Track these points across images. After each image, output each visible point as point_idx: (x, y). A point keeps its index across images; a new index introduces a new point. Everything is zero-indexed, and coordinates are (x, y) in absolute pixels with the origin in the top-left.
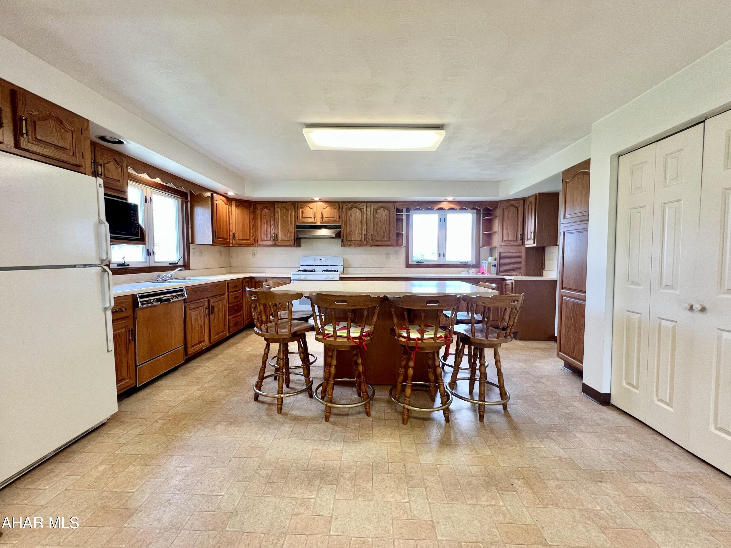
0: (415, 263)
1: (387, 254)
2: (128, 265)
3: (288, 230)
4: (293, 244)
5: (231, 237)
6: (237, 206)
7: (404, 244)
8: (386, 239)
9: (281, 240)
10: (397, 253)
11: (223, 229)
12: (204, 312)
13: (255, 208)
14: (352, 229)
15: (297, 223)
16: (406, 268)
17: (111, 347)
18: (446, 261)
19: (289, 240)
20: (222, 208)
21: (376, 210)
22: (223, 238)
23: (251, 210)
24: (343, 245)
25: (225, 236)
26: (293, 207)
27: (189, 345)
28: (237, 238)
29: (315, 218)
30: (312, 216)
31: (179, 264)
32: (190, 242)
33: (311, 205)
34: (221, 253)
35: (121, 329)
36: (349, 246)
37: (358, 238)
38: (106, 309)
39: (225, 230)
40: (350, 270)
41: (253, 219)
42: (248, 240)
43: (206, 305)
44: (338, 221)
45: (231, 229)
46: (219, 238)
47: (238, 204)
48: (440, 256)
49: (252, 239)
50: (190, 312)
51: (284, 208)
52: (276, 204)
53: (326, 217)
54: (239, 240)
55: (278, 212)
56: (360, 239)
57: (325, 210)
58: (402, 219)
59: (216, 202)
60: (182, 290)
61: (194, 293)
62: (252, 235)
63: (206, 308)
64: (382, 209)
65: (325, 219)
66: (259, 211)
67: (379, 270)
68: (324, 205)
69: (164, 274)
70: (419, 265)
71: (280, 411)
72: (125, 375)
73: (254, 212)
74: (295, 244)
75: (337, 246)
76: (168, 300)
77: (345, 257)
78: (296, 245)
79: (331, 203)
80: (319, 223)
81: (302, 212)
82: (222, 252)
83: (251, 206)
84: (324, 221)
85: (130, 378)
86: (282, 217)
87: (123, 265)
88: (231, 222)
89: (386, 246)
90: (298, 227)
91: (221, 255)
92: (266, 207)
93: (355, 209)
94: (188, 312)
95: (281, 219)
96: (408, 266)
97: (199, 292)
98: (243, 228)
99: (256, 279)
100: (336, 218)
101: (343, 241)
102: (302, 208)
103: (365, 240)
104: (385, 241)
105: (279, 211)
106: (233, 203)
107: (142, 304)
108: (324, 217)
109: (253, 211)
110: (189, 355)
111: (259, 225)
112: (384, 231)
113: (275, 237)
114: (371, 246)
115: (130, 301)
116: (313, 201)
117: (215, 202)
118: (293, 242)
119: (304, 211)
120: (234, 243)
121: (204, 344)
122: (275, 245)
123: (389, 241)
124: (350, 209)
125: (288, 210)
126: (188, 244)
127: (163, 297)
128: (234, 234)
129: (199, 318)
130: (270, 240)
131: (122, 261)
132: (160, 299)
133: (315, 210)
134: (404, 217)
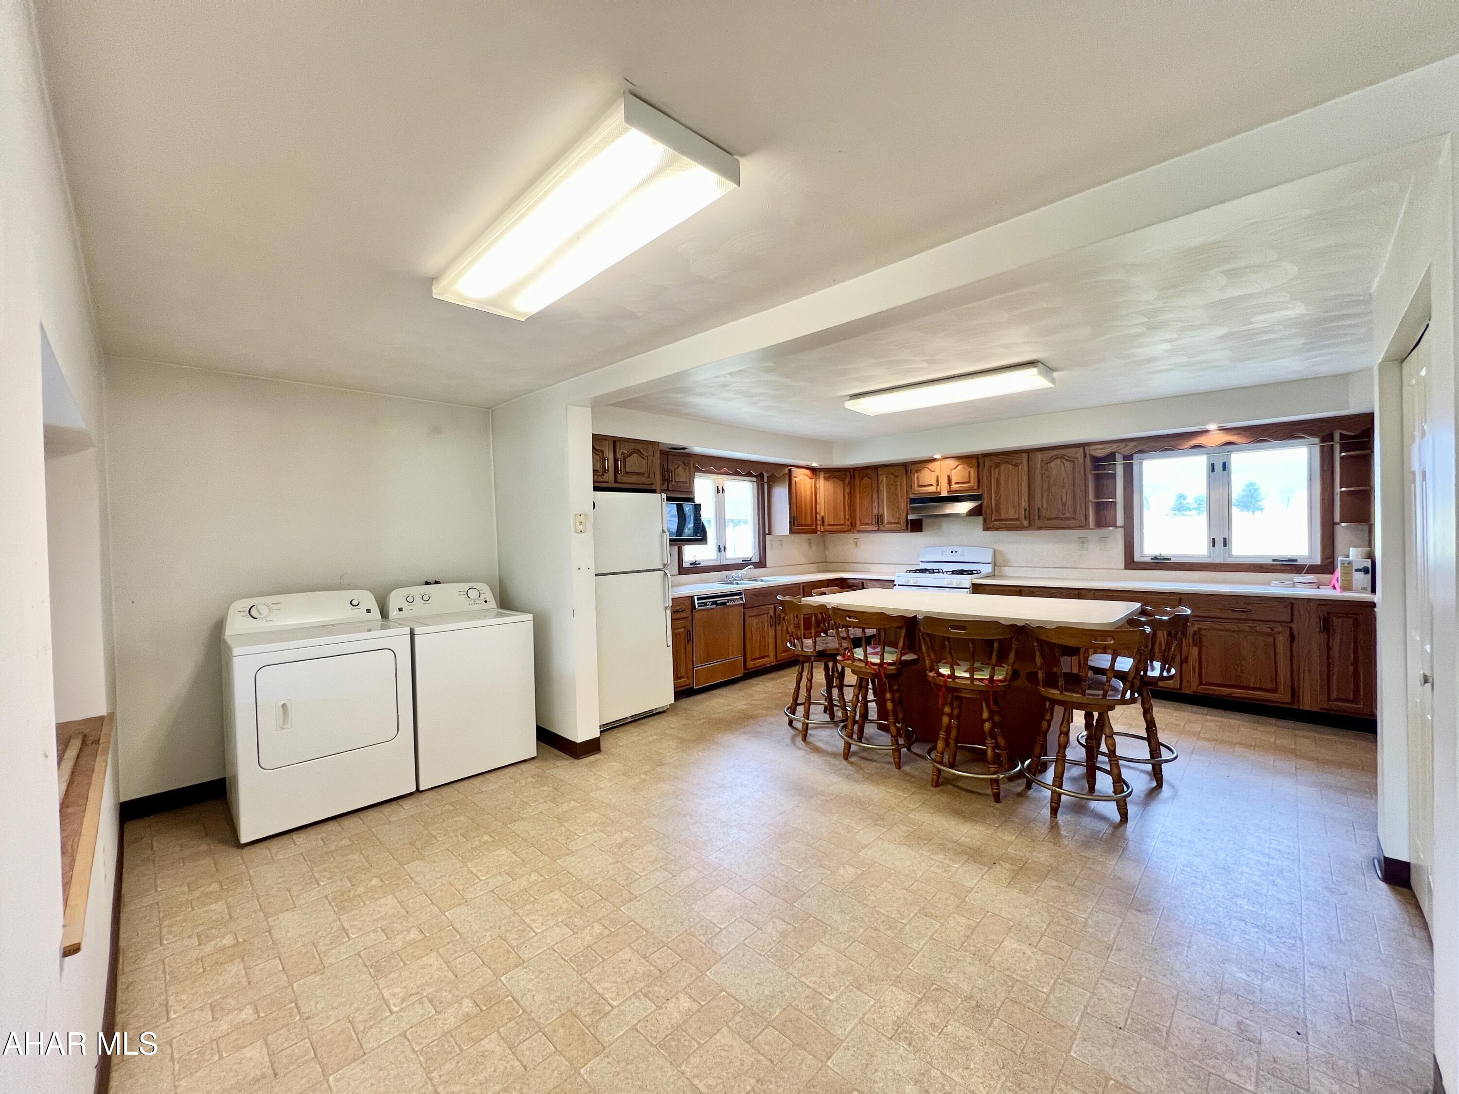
0: (1148, 560)
1: (1083, 543)
2: (700, 564)
3: (898, 508)
4: (905, 528)
5: (818, 522)
6: (826, 479)
7: (1120, 521)
8: (1068, 515)
9: (888, 523)
10: (1103, 539)
11: (806, 513)
12: (767, 620)
13: (853, 477)
14: (1002, 498)
15: (912, 496)
16: (1126, 569)
17: (670, 643)
18: (1230, 556)
19: (898, 523)
20: (805, 487)
21: (1047, 463)
22: (805, 525)
23: (847, 481)
24: (986, 528)
25: (809, 522)
26: (904, 471)
27: (748, 659)
28: (826, 523)
29: (938, 485)
30: (934, 483)
31: (753, 560)
32: (767, 532)
33: (931, 466)
34: (810, 543)
35: (681, 628)
36: (998, 529)
37: (1012, 514)
38: (666, 608)
39: (809, 514)
40: (1007, 571)
41: (850, 493)
42: (842, 525)
43: (772, 613)
44: (976, 488)
45: (818, 511)
46: (799, 525)
47: (827, 475)
48: (1214, 545)
49: (848, 523)
50: (750, 619)
51: (892, 473)
52: (879, 469)
53: (956, 483)
54: (829, 525)
55: (882, 480)
56: (1017, 516)
57: (953, 471)
58: (1114, 476)
59: (796, 479)
60: (740, 594)
61: (754, 597)
62: (847, 517)
63: (771, 617)
64: (1059, 460)
65: (954, 487)
66: (857, 481)
67: (1064, 573)
68: (952, 463)
69: (734, 573)
70: (1160, 564)
71: (805, 738)
72: (683, 673)
73: (852, 485)
74: (907, 529)
75: (976, 531)
76: (724, 604)
77: (999, 547)
78: (909, 530)
79: (964, 459)
80: (944, 494)
81: (918, 478)
82: (813, 542)
83: (846, 475)
84: (952, 489)
85: (687, 677)
86: (888, 488)
87: (695, 563)
88: (818, 502)
89: (1069, 528)
90: (913, 501)
91: (810, 547)
92: (866, 476)
93: (1007, 465)
94: (748, 620)
95: (887, 492)
96: (1131, 563)
97: (761, 598)
98: (835, 508)
99: (848, 581)
100: (973, 483)
101: (985, 521)
102: (917, 471)
103: (1025, 518)
104: (1068, 519)
105: (885, 479)
106: (822, 475)
107: (699, 606)
108: (953, 482)
109: (850, 483)
110: (749, 669)
111: (858, 500)
112: (1064, 500)
113: (879, 520)
114: (1039, 528)
115: (688, 603)
116: (933, 460)
117: (794, 480)
118: (905, 525)
119: (921, 476)
120: (822, 530)
121: (766, 659)
122: (879, 530)
123: (1074, 518)
124: (998, 465)
125: (896, 477)
126: (764, 535)
127: (720, 600)
128: (823, 518)
129: (761, 628)
130: (871, 524)
131: (693, 560)
132: (716, 601)
133: (937, 473)
134: (1120, 470)
